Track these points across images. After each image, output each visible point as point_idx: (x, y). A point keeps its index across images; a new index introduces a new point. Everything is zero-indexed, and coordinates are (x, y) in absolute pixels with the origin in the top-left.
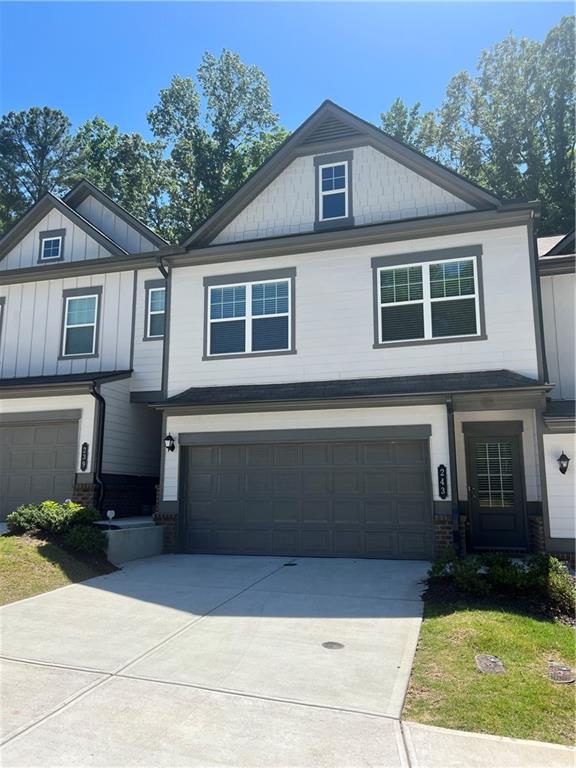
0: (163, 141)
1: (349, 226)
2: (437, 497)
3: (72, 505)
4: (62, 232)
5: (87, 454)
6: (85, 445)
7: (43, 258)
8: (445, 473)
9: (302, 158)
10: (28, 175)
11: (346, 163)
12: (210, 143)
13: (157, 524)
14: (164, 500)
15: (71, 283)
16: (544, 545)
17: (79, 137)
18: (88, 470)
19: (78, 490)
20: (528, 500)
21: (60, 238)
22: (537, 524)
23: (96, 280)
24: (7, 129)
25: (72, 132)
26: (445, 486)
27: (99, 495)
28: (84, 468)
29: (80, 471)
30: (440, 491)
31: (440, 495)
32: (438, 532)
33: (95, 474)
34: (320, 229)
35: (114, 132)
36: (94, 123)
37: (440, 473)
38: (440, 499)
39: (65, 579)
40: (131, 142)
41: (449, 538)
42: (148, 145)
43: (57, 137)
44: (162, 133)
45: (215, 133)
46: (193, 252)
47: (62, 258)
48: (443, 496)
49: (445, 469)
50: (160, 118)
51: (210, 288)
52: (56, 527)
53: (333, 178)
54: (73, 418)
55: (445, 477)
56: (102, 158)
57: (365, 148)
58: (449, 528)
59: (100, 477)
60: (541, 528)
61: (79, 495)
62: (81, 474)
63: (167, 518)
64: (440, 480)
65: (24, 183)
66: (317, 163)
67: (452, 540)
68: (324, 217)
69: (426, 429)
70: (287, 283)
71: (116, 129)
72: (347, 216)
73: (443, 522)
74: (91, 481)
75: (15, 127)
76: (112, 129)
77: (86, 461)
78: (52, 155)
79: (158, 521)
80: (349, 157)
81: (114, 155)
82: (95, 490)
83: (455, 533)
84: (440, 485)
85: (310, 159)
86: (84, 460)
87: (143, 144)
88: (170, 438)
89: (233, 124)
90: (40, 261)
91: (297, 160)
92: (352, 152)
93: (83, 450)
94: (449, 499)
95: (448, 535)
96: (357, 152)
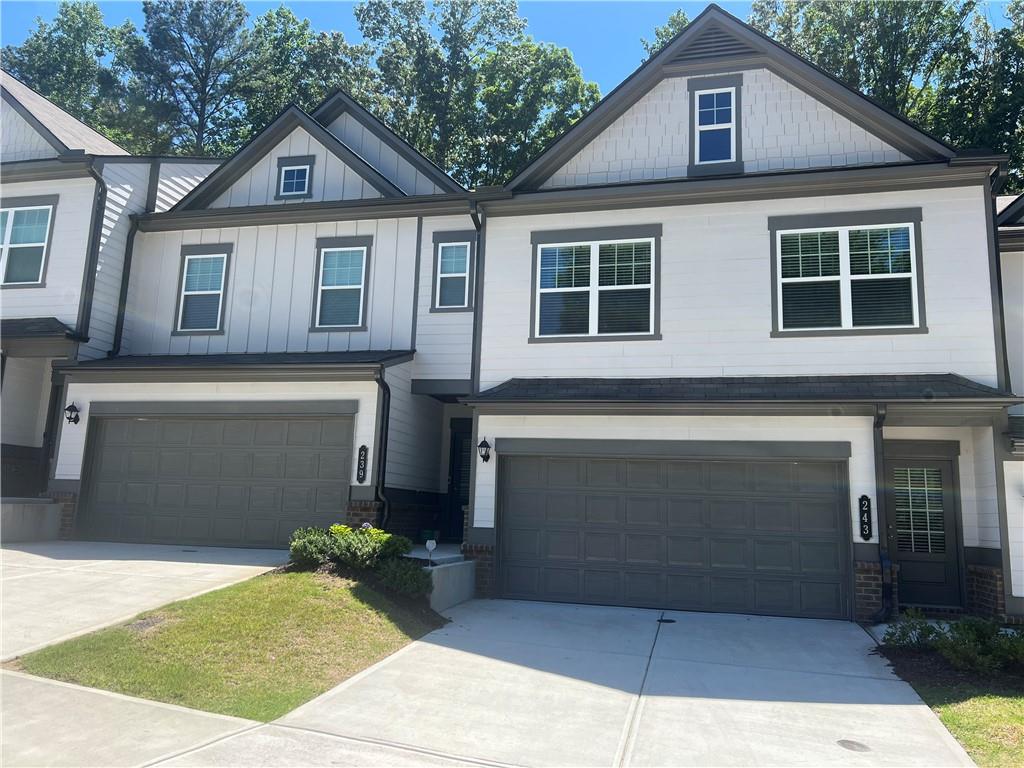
0: (372, 45)
1: (736, 173)
2: (857, 538)
3: (373, 531)
4: (310, 160)
5: (365, 460)
6: (364, 449)
7: (282, 193)
8: (869, 506)
9: (671, 80)
10: (188, 77)
11: (732, 90)
12: (437, 51)
13: (466, 559)
14: (475, 525)
15: (328, 229)
16: (1003, 606)
17: (259, 32)
18: (368, 482)
19: (353, 509)
20: (966, 544)
21: (307, 167)
22: (992, 577)
23: (364, 227)
24: (163, 15)
25: (250, 26)
26: (869, 523)
27: (382, 515)
28: (361, 479)
29: (355, 482)
30: (862, 529)
31: (862, 535)
32: (861, 585)
33: (377, 488)
34: (696, 176)
35: (304, 28)
36: (277, 14)
37: (861, 506)
38: (861, 540)
39: (398, 635)
40: (328, 43)
41: (876, 592)
42: (352, 49)
43: (231, 30)
44: (375, 33)
45: (444, 40)
46: (521, 198)
47: (310, 195)
48: (867, 536)
49: (869, 501)
50: (372, 14)
51: (540, 246)
52: (364, 561)
53: (715, 109)
54: (347, 411)
55: (869, 512)
56: (287, 61)
57: (759, 72)
58: (875, 579)
59: (383, 492)
60: (999, 583)
61: (356, 515)
62: (356, 487)
63: (480, 551)
64: (862, 516)
65: (183, 90)
66: (692, 87)
67: (880, 595)
68: (701, 160)
69: (845, 448)
70: (649, 244)
71: (307, 25)
72: (733, 159)
73: (868, 571)
74: (372, 496)
75: (173, 14)
76: (301, 23)
77: (364, 470)
78: (222, 55)
79: (468, 554)
80: (738, 82)
81: (304, 58)
82: (378, 510)
83: (884, 586)
84: (862, 523)
85: (682, 83)
86: (362, 468)
87: (346, 48)
88: (485, 444)
89: (468, 27)
90: (278, 197)
91: (664, 82)
92: (742, 75)
93: (360, 455)
94: (874, 540)
95: (873, 588)
96: (748, 75)
